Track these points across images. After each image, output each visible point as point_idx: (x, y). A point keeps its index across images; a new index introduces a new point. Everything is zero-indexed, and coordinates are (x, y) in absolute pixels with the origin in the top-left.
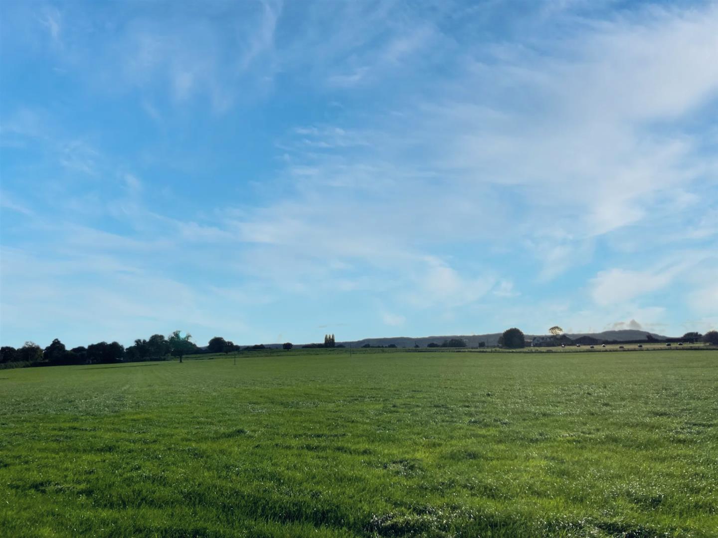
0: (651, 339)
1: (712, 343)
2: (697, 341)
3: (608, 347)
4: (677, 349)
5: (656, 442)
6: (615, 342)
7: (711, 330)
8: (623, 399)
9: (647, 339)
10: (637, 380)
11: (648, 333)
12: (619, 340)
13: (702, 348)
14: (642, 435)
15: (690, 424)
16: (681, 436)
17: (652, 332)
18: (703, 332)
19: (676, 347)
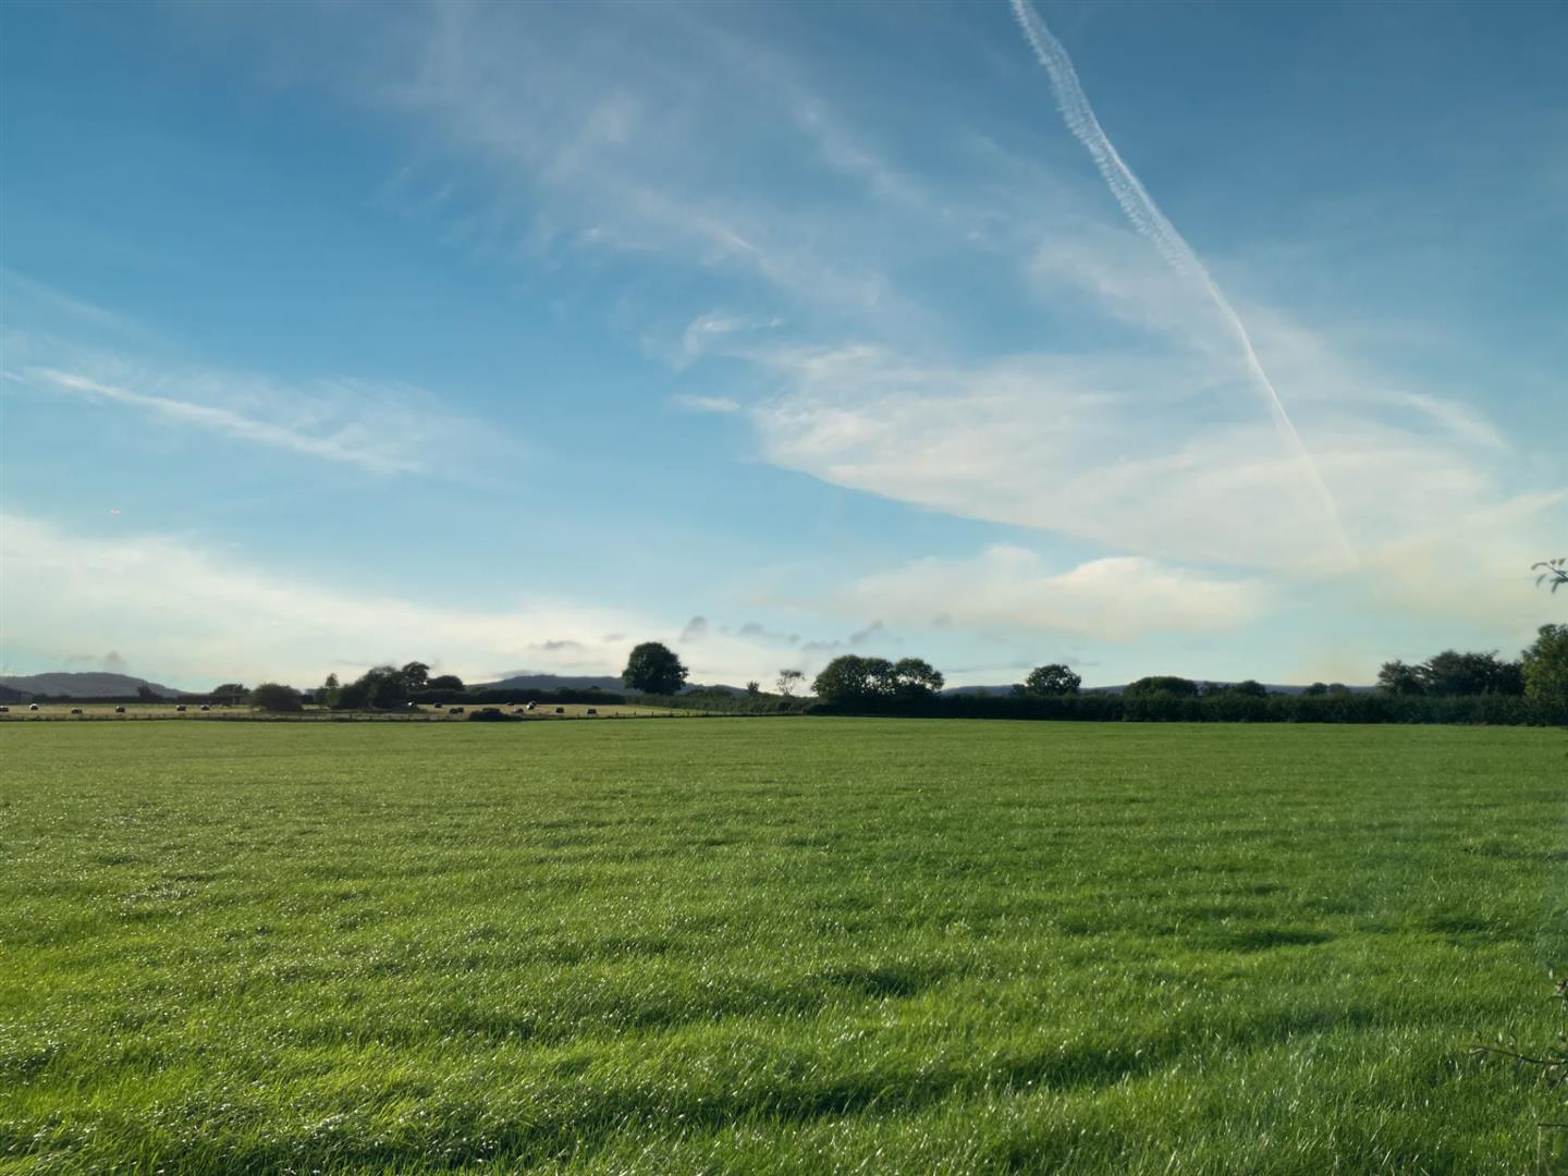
0: (148, 695)
1: (265, 708)
2: (238, 703)
3: (45, 710)
4: (197, 718)
5: (84, 925)
6: (63, 700)
7: (268, 681)
8: (39, 832)
9: (138, 694)
10: (89, 787)
11: (143, 682)
12: (73, 695)
13: (246, 716)
14: (59, 911)
15: (172, 877)
16: (147, 906)
17: (151, 680)
18: (252, 684)
19: (196, 714)
